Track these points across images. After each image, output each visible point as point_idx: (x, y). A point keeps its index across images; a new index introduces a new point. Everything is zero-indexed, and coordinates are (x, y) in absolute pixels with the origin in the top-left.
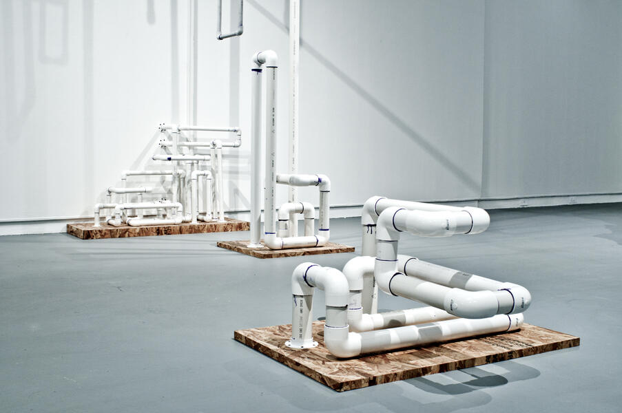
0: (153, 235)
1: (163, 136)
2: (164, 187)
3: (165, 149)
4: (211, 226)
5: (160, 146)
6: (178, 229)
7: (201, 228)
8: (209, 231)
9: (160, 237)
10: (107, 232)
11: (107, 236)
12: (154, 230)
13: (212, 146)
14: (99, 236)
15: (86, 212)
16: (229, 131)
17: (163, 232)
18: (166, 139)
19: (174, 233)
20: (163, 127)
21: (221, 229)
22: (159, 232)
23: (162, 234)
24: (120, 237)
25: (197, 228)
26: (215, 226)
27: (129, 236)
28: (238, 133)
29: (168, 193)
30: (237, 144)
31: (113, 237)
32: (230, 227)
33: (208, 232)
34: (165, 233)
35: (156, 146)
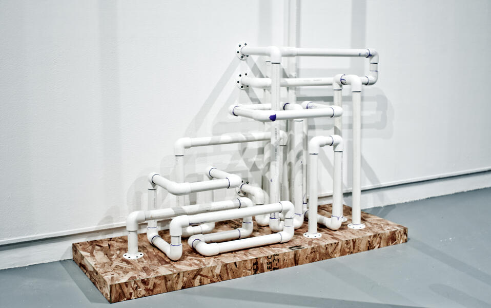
0: (246, 275)
1: (244, 67)
2: (246, 160)
3: (247, 91)
4: (347, 242)
5: (240, 85)
6: (292, 256)
7: (330, 250)
8: (343, 253)
9: (259, 275)
10: (158, 281)
11: (158, 289)
12: (249, 265)
13: (337, 87)
14: (143, 292)
15: (109, 218)
16: (360, 55)
17: (265, 266)
18: (249, 71)
19: (285, 265)
20: (246, 49)
21: (363, 245)
22: (257, 267)
23: (263, 271)
24: (183, 288)
25: (323, 251)
26: (354, 242)
27: (201, 284)
28: (374, 60)
29: (251, 171)
30: (371, 78)
31: (170, 289)
32: (378, 239)
33: (342, 255)
34: (269, 268)
35: (232, 86)
